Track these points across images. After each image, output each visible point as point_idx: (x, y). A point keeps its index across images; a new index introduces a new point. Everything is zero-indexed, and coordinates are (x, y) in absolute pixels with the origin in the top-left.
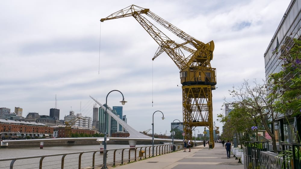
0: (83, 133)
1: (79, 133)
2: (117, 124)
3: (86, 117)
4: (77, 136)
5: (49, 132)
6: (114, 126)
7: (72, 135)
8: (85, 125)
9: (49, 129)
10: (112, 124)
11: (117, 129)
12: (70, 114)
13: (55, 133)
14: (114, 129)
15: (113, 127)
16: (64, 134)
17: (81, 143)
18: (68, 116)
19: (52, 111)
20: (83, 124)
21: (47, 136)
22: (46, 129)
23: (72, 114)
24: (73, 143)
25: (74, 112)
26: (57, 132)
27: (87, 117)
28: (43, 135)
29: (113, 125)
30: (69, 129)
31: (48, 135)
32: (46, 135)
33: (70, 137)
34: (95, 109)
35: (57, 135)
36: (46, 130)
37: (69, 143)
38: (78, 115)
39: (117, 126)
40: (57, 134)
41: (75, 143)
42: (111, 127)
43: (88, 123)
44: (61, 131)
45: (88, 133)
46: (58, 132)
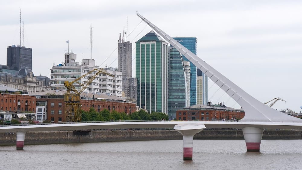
0: (107, 109)
1: (99, 110)
2: (184, 86)
3: (106, 69)
4: (93, 118)
5: (27, 107)
6: (176, 91)
7: (83, 115)
8: (104, 88)
9: (26, 101)
10: (170, 85)
11: (184, 97)
12: (67, 62)
13: (40, 110)
14: (175, 98)
15: (173, 94)
16: (60, 112)
17: (104, 136)
18: (60, 65)
19: (12, 52)
20: (100, 85)
21: (22, 119)
22: (19, 101)
23: (71, 61)
24: (87, 137)
25: (75, 55)
26: (43, 107)
27: (109, 69)
28: (13, 115)
29: (174, 88)
30: (76, 100)
31: (25, 116)
32: (19, 116)
33: (78, 122)
34: (124, 47)
35: (42, 115)
36: (19, 103)
37: (75, 137)
38: (85, 62)
39: (184, 91)
40: (43, 112)
41: (91, 136)
42: (170, 93)
43: (112, 83)
44: (53, 104)
45: (118, 111)
46: (47, 107)
